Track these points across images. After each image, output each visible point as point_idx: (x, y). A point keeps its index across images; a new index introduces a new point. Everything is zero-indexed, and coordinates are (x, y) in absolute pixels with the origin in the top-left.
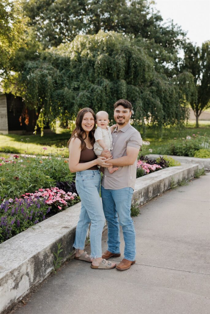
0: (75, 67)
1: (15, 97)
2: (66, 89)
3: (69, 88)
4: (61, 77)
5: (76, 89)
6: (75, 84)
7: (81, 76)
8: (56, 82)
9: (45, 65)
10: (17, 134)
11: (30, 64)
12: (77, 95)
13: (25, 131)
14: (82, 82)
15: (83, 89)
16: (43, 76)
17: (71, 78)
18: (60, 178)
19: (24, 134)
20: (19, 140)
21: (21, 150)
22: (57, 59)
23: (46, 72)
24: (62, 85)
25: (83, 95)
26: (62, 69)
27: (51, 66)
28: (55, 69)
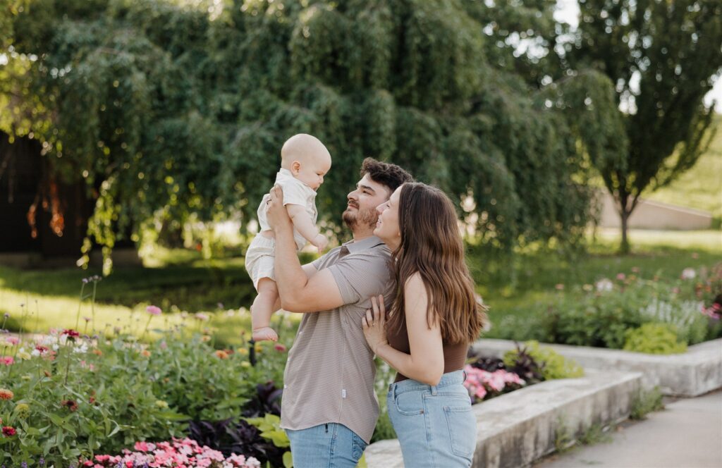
0: (223, 45)
1: (12, 140)
2: (194, 116)
3: (205, 114)
4: (176, 75)
5: (228, 118)
6: (223, 101)
7: (245, 74)
8: (159, 94)
9: (124, 36)
10: (10, 265)
11: (72, 31)
12: (232, 137)
13: (36, 257)
14: (246, 94)
15: (249, 119)
16: (119, 72)
17: (210, 80)
18: (199, 409)
19: (32, 267)
20: (19, 287)
21: (24, 319)
22: (165, 18)
23: (127, 58)
24: (180, 104)
25: (251, 138)
26: (180, 51)
27: (144, 41)
28: (158, 51)
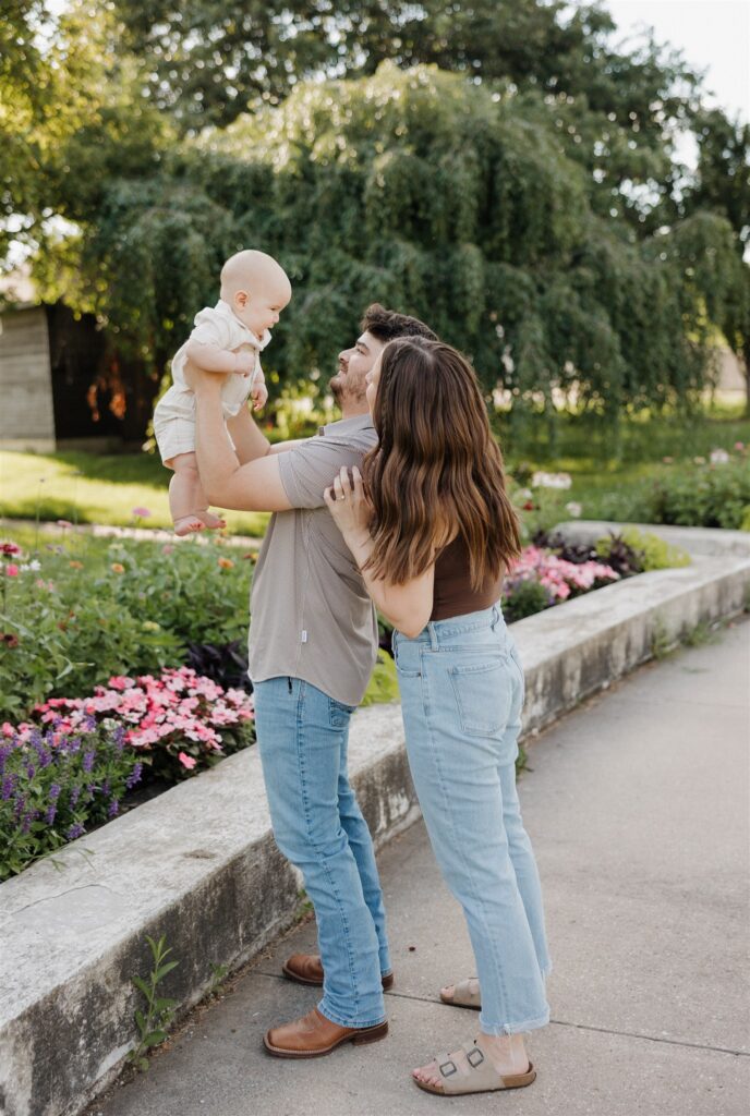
0: (291, 200)
1: (78, 317)
7: (315, 232)
9: (180, 195)
10: (87, 450)
11: (124, 191)
12: (300, 303)
13: (116, 441)
14: (316, 254)
15: (320, 282)
16: (174, 234)
19: (112, 452)
20: (91, 474)
22: (225, 172)
23: (183, 218)
25: (322, 304)
26: (244, 208)
27: (203, 199)
28: (218, 210)
